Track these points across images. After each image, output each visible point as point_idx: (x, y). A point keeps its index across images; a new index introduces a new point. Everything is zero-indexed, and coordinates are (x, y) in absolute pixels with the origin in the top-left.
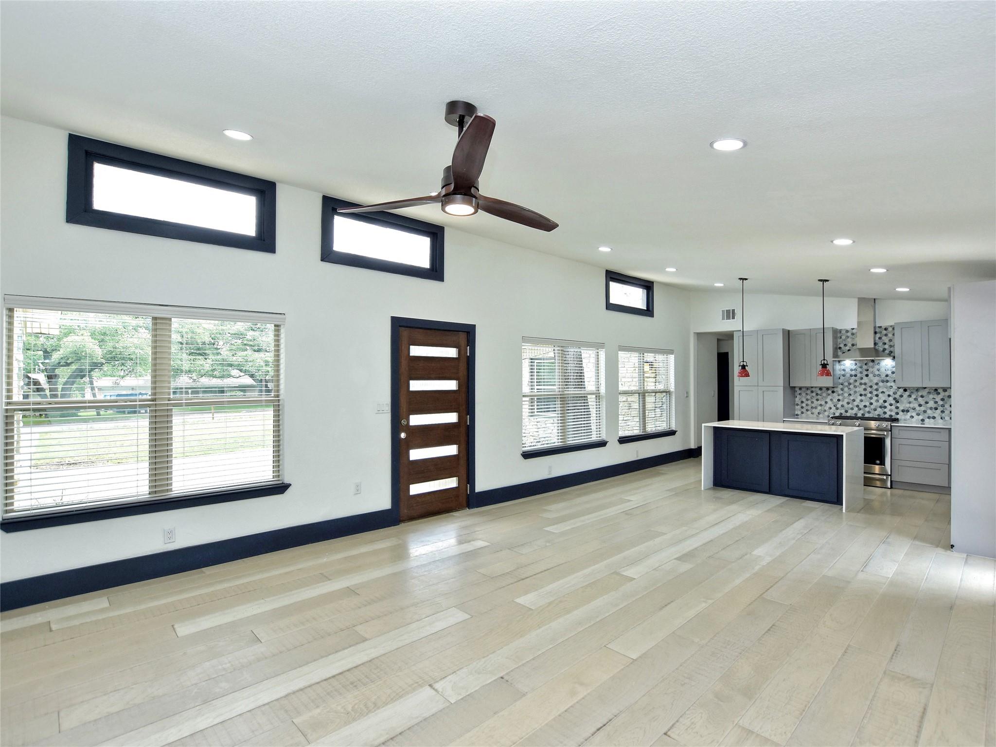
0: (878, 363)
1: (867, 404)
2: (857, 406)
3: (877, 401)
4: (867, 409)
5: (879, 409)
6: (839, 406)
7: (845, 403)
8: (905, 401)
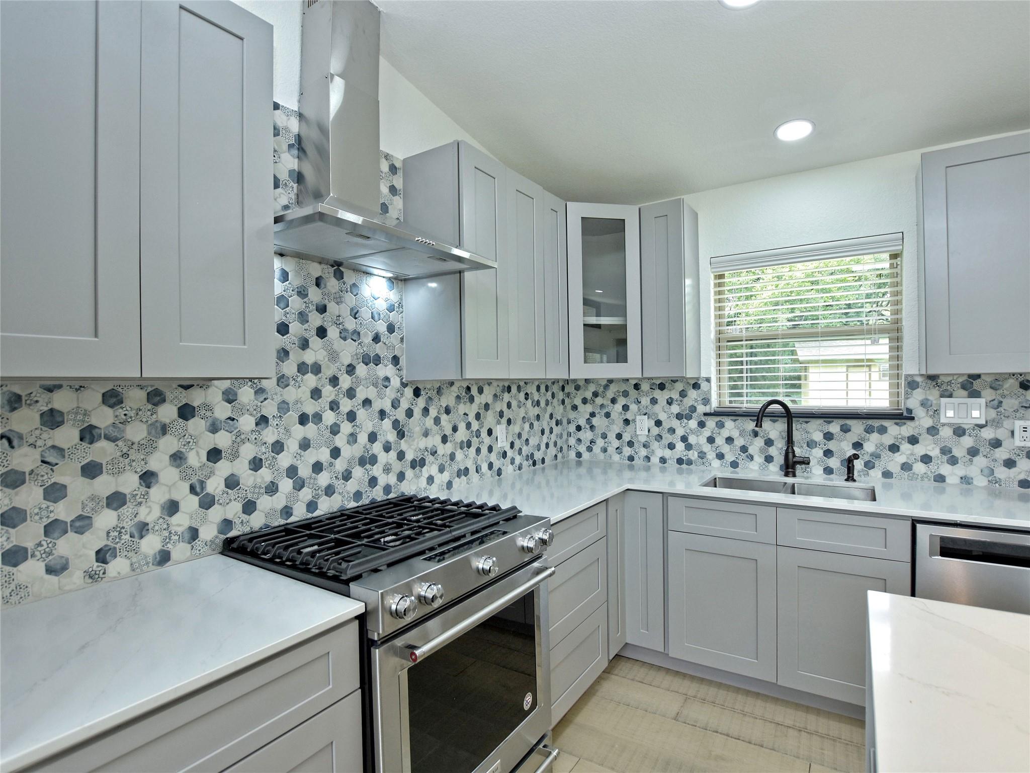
0: (354, 285)
2: (292, 471)
3: (353, 438)
4: (324, 479)
5: (358, 472)
6: (215, 486)
7: (241, 468)
8: (417, 429)
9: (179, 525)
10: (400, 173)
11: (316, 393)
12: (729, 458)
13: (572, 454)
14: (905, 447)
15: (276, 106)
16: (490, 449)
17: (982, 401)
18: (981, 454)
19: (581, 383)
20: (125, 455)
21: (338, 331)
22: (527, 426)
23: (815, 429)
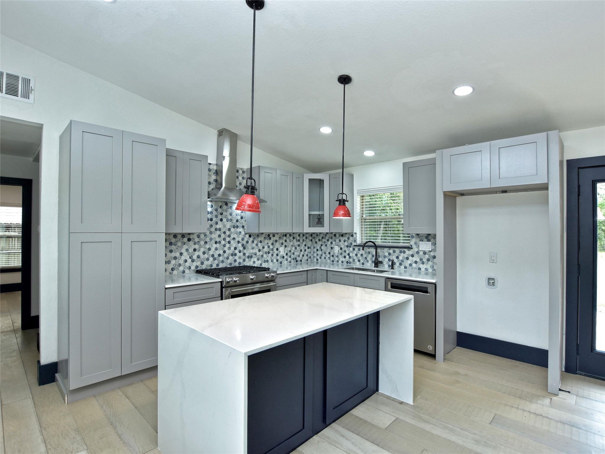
0: (231, 207)
1: (221, 252)
2: (213, 256)
3: (229, 248)
4: (221, 258)
5: (231, 257)
6: (195, 257)
7: (200, 253)
8: (250, 247)
9: (187, 265)
10: (246, 173)
11: (219, 236)
12: (362, 261)
13: (315, 260)
14: (410, 258)
15: (210, 164)
16: (277, 255)
17: (430, 243)
18: (430, 261)
19: (318, 234)
20: (177, 249)
21: (226, 219)
22: (294, 248)
23: (386, 252)
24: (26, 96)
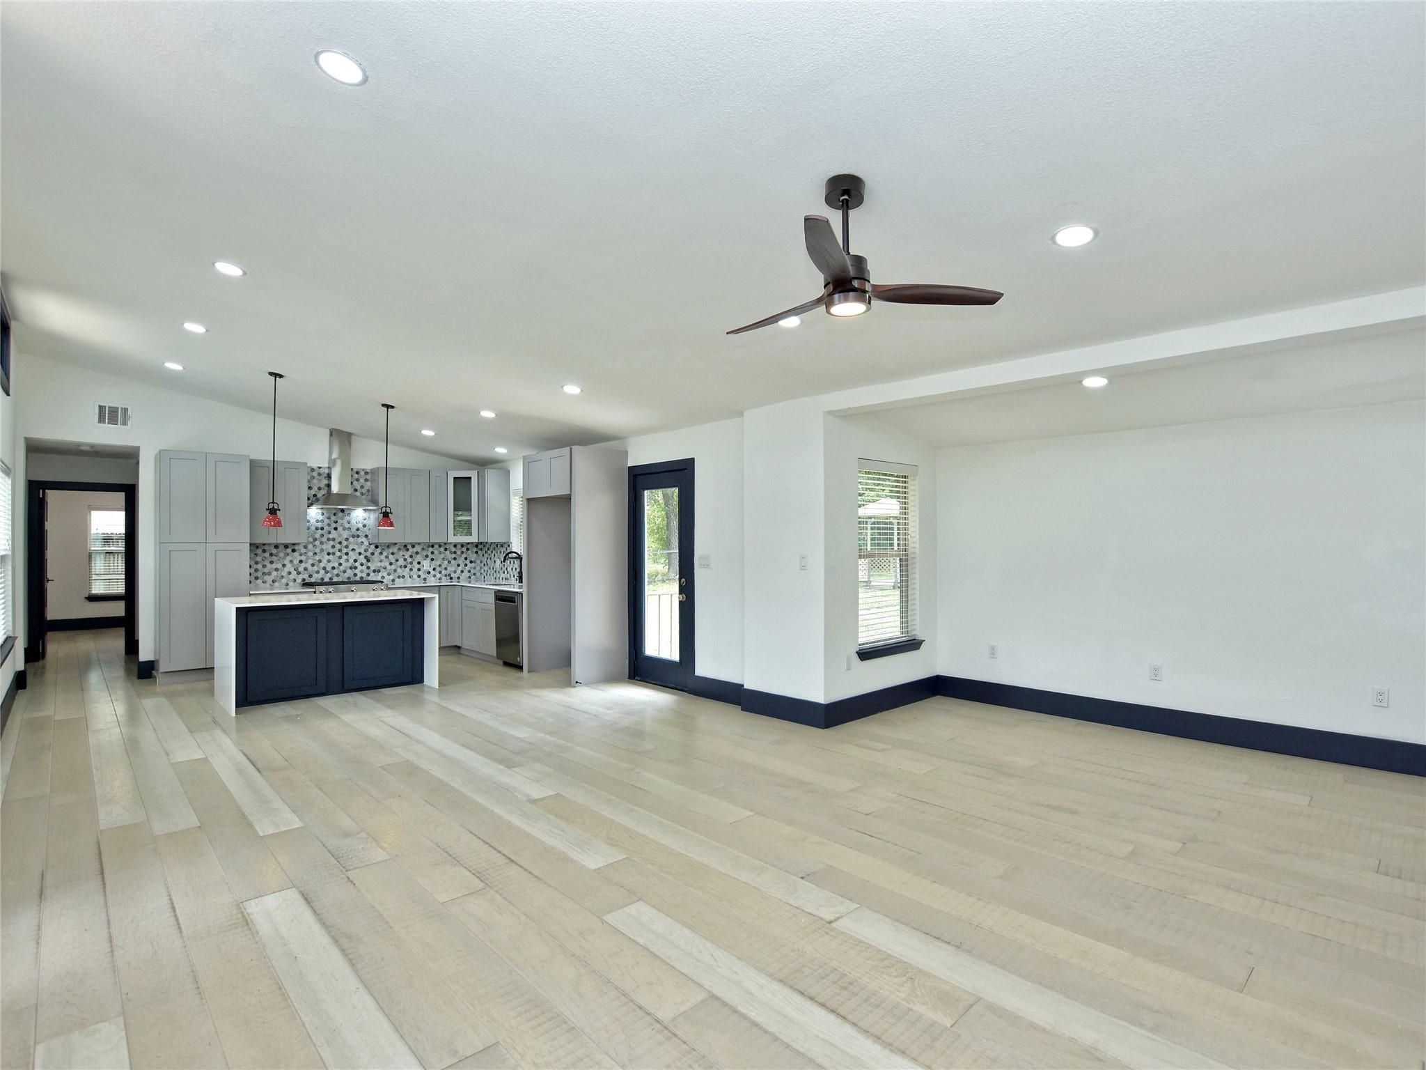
0: (349, 513)
1: (336, 565)
2: (324, 568)
3: (347, 560)
4: (335, 572)
5: (349, 571)
6: (301, 569)
7: (309, 566)
8: (376, 559)
10: (370, 474)
11: (333, 547)
16: (419, 570)
20: (279, 560)
21: (342, 528)
22: (446, 562)
24: (125, 423)
